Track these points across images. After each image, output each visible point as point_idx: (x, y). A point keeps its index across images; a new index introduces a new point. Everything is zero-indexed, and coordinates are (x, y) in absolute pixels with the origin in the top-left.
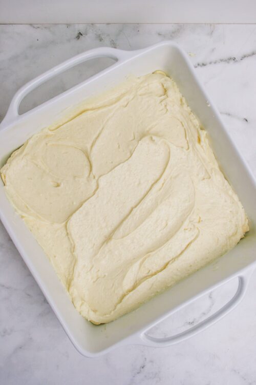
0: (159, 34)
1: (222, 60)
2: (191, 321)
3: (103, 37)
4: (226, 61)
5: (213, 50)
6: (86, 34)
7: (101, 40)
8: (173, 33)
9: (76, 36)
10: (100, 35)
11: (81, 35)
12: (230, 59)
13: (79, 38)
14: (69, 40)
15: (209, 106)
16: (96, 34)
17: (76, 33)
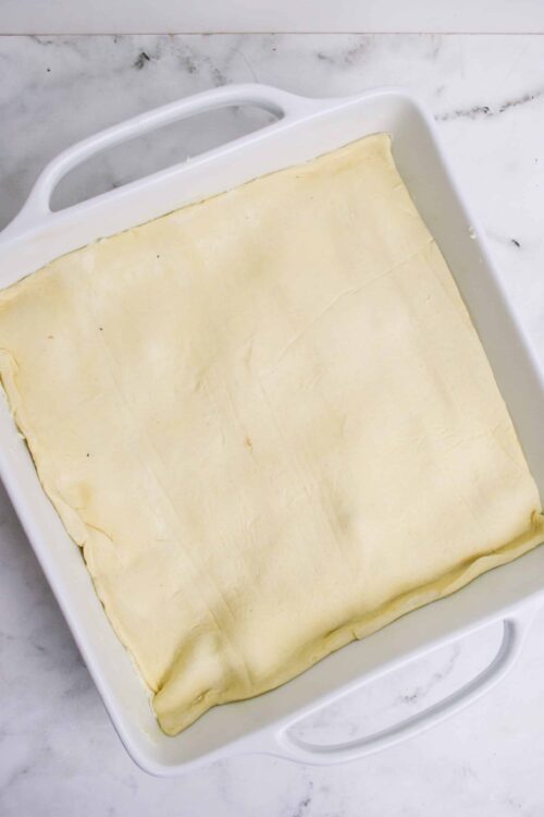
0: (321, 57)
1: (458, 113)
2: (410, 693)
3: (196, 63)
4: (467, 114)
5: (439, 91)
6: (158, 58)
7: (191, 70)
8: (351, 53)
9: (136, 61)
10: (188, 58)
11: (147, 58)
12: (476, 110)
13: (142, 65)
14: (119, 71)
15: (473, 237)
16: (179, 57)
17: (136, 54)
